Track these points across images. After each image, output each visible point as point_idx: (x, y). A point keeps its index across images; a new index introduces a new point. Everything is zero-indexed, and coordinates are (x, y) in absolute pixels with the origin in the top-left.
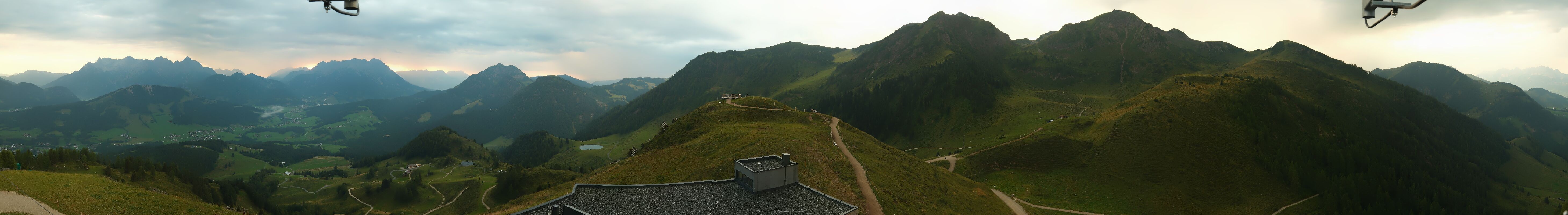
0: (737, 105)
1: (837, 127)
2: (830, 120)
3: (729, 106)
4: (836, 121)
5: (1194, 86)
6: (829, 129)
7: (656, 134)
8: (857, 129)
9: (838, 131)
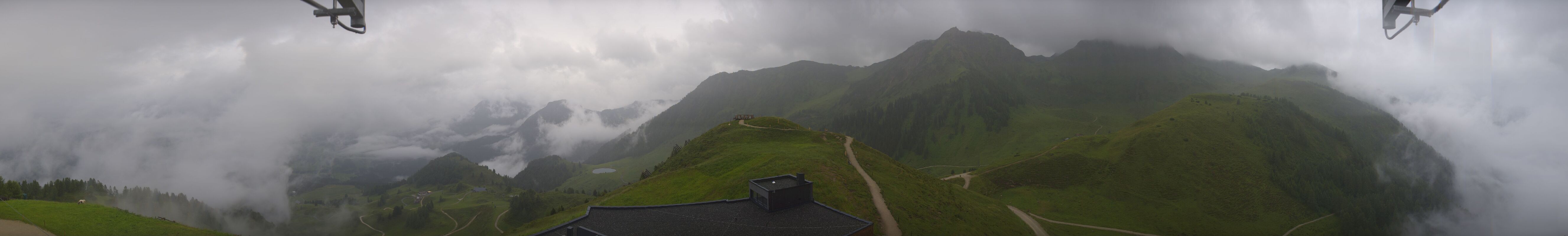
0: (749, 126)
1: (851, 146)
2: (844, 140)
3: (743, 127)
4: (849, 140)
5: (1210, 105)
6: (844, 149)
7: (669, 156)
8: (871, 148)
9: (853, 150)
